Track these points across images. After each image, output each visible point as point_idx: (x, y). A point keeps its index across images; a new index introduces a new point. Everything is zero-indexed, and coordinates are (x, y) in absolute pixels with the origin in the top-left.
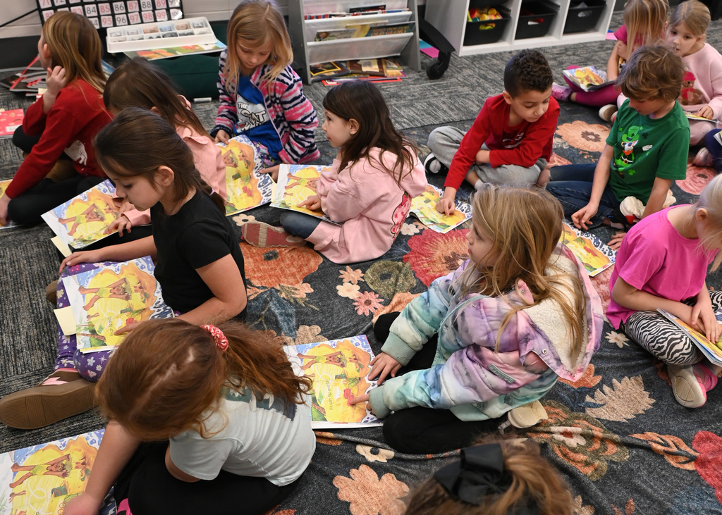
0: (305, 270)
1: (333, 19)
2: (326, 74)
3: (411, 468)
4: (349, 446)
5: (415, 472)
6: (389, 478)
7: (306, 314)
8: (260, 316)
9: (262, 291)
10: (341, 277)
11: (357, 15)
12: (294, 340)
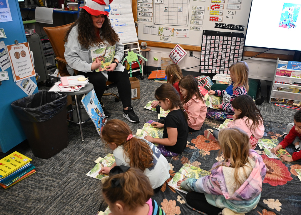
0: (213, 149)
1: (286, 84)
2: (278, 102)
3: (186, 209)
4: (177, 194)
5: (186, 211)
6: (178, 208)
7: (201, 159)
8: (188, 154)
9: (195, 148)
10: (221, 155)
11: (296, 85)
12: (191, 163)
